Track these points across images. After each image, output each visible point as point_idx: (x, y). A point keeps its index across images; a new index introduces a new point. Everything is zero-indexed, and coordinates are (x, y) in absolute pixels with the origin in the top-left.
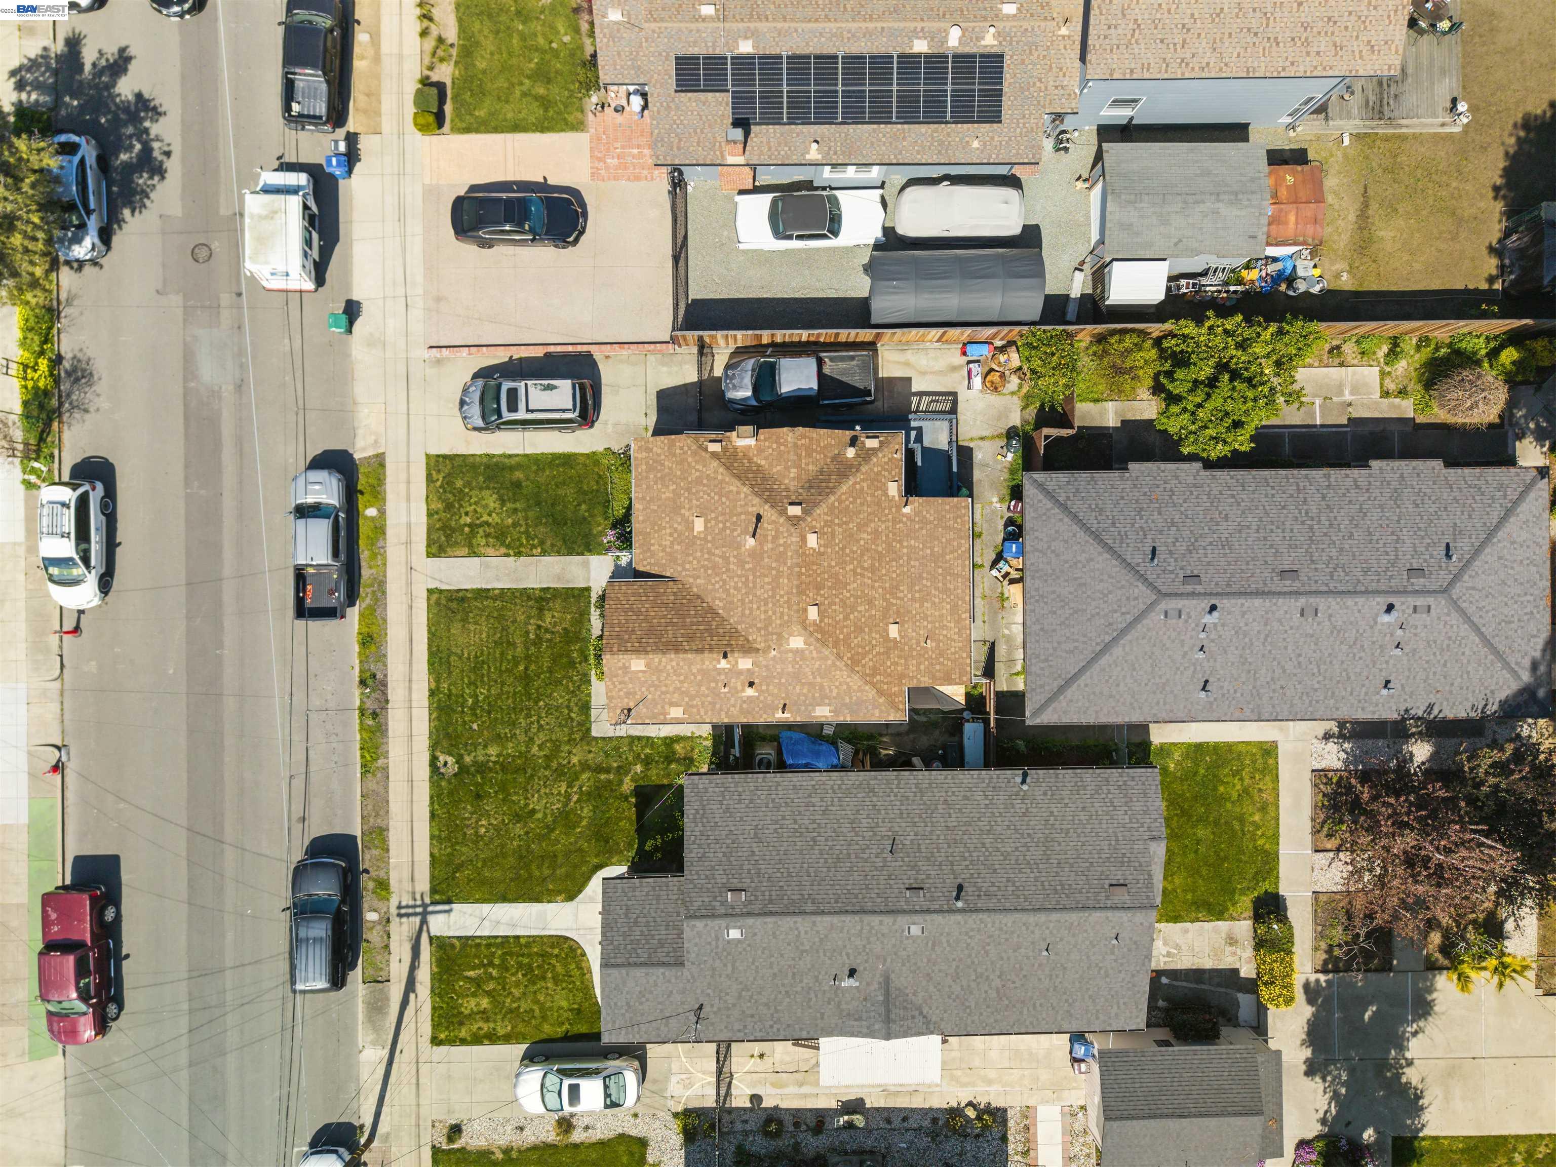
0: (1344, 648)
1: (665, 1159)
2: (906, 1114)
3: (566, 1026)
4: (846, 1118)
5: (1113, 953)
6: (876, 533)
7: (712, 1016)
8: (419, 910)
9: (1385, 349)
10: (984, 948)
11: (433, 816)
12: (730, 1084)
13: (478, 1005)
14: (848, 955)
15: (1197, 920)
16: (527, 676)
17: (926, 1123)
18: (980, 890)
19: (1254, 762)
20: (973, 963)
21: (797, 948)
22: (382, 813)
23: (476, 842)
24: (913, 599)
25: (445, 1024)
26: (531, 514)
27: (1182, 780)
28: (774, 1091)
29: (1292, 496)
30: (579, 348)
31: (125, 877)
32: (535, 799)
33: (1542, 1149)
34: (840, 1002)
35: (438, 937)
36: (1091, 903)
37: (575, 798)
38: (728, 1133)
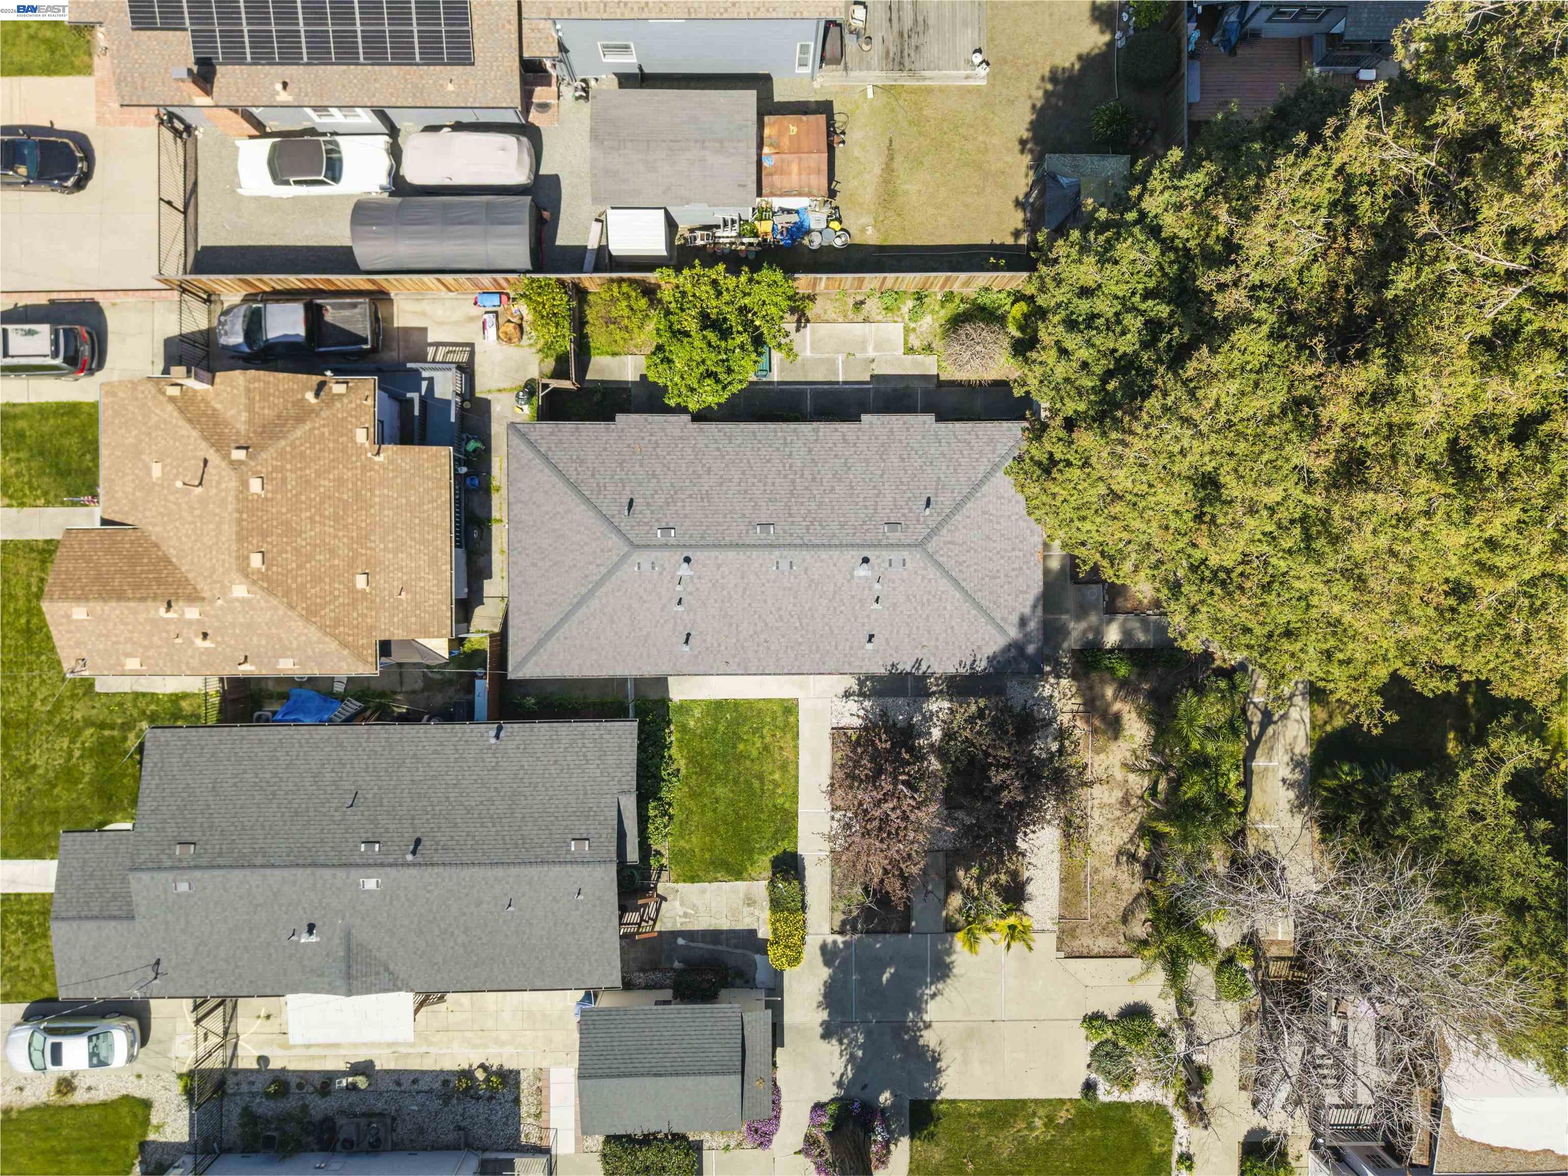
0: (824, 602)
1: (169, 1120)
2: (416, 1077)
4: (350, 1079)
5: (577, 909)
6: (340, 482)
7: (170, 971)
9: (910, 304)
10: (444, 902)
12: (236, 1045)
14: (304, 909)
15: (715, 880)
16: (29, 630)
18: (437, 844)
19: (774, 719)
20: (435, 918)
21: (250, 902)
24: (385, 549)
26: (33, 464)
27: (702, 738)
28: (280, 1052)
29: (778, 449)
30: (83, 296)
32: (37, 755)
33: (1063, 1113)
34: (301, 958)
36: (551, 857)
37: (77, 754)
38: (235, 1094)
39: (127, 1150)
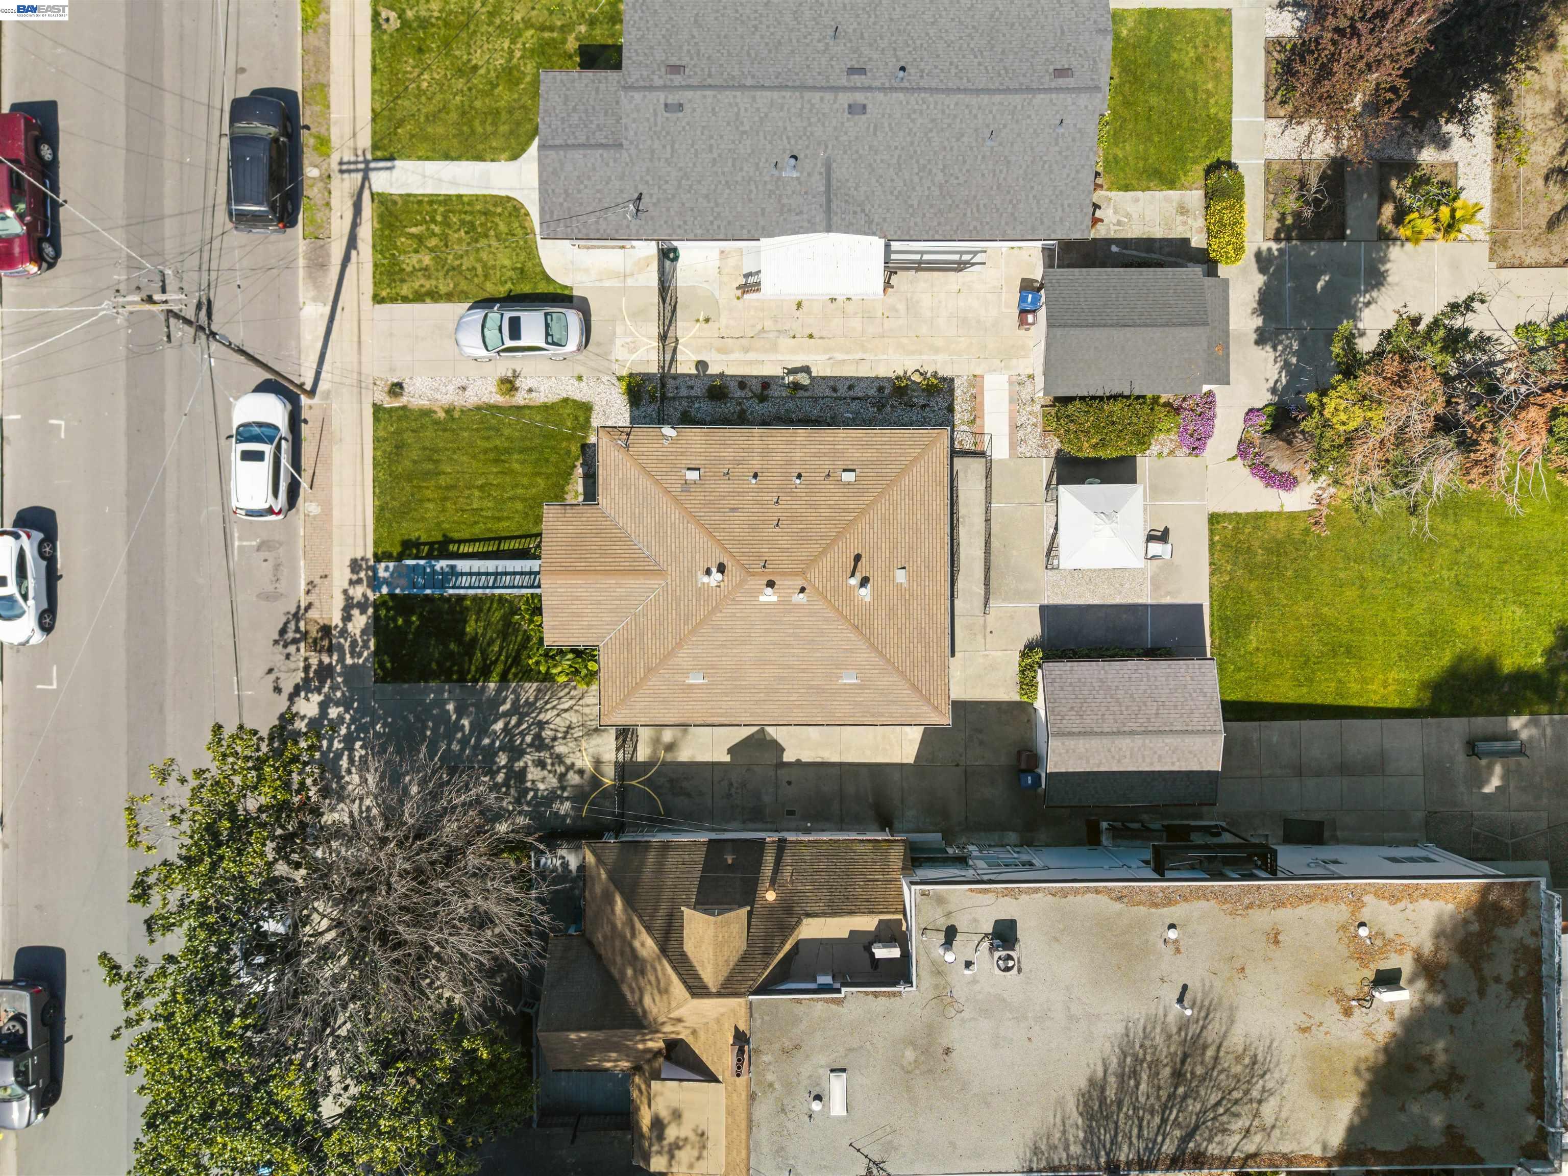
1: (609, 422)
2: (852, 383)
3: (509, 285)
8: (362, 166)
10: (926, 134)
11: (374, 69)
12: (675, 347)
13: (420, 261)
14: (788, 138)
15: (1149, 189)
17: (872, 392)
18: (922, 71)
19: (1207, 29)
20: (915, 152)
21: (737, 128)
22: (323, 68)
23: (418, 97)
25: (387, 281)
28: (719, 357)
31: (62, 123)
32: (478, 55)
34: (780, 196)
35: (379, 194)
36: (1034, 85)
37: (518, 54)
38: (674, 398)
39: (568, 452)
